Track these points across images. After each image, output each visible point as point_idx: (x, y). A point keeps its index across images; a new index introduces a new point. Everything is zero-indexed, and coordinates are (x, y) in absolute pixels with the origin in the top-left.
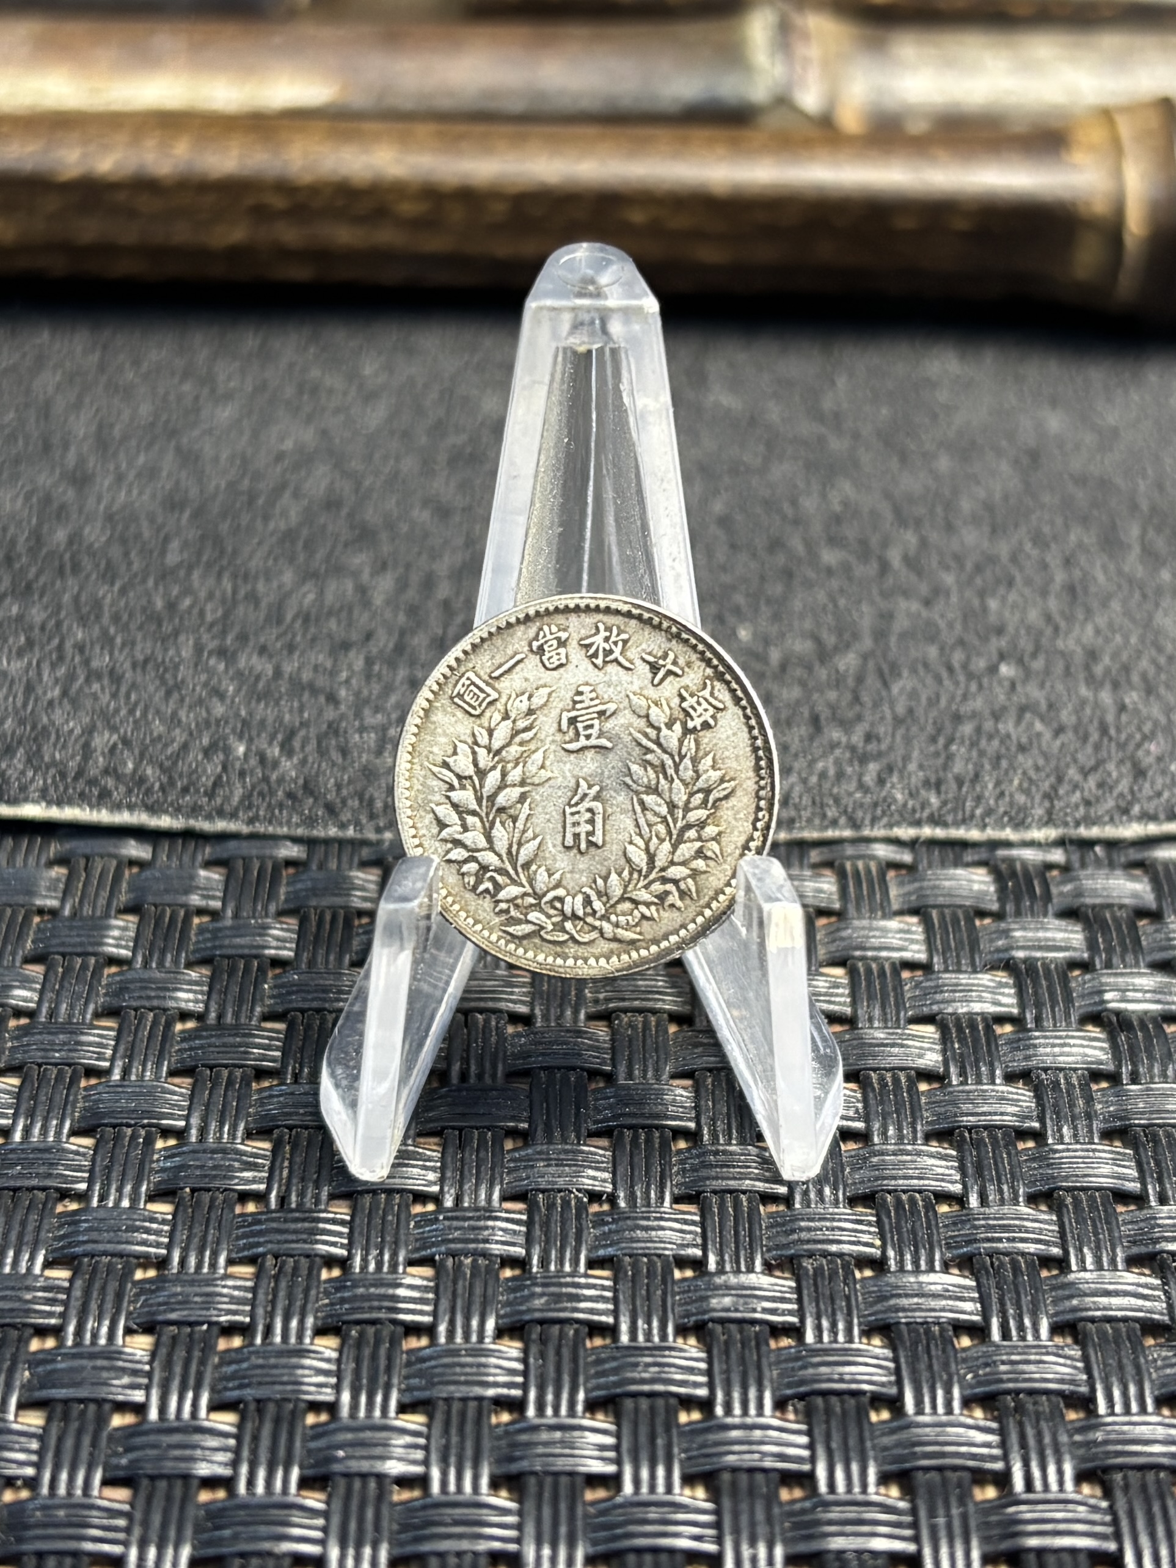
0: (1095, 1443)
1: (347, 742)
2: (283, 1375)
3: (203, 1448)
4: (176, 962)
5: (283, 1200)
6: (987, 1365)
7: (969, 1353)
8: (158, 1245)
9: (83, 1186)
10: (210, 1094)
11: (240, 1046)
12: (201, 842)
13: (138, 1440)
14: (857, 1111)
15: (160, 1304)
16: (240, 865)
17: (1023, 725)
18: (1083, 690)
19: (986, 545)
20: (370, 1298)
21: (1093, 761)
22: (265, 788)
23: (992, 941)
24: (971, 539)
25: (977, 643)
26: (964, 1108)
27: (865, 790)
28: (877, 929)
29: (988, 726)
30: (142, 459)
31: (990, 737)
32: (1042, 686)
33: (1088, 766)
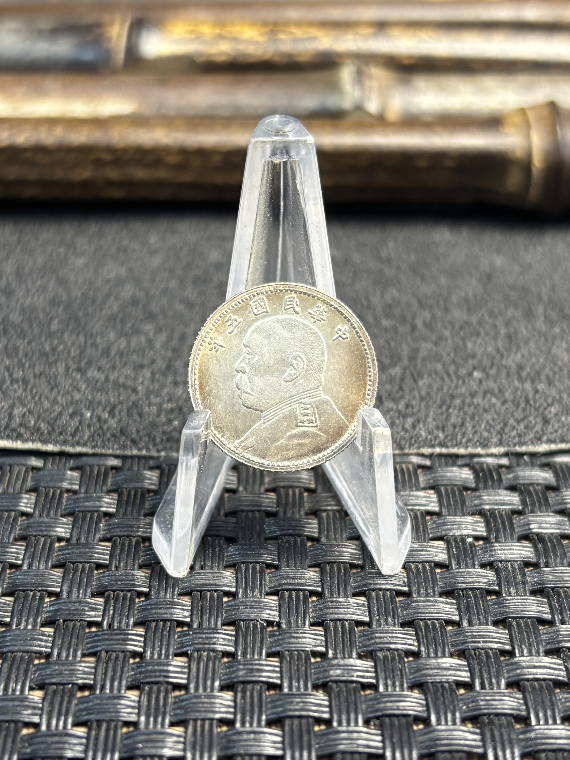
0: (531, 739)
1: (142, 410)
2: (110, 708)
3: (69, 744)
4: (56, 514)
5: (110, 626)
6: (473, 702)
7: (464, 697)
8: (46, 647)
9: (8, 620)
10: (73, 576)
11: (88, 552)
12: (68, 458)
13: (36, 740)
14: (404, 582)
15: (47, 675)
16: (88, 469)
17: (486, 400)
18: (516, 383)
19: (465, 317)
20: (155, 671)
21: (522, 416)
22: (101, 432)
23: (472, 501)
24: (458, 315)
25: (462, 362)
26: (459, 580)
27: (406, 431)
28: (413, 496)
29: (468, 400)
30: (39, 283)
31: (469, 406)
32: (495, 381)
33: (519, 418)
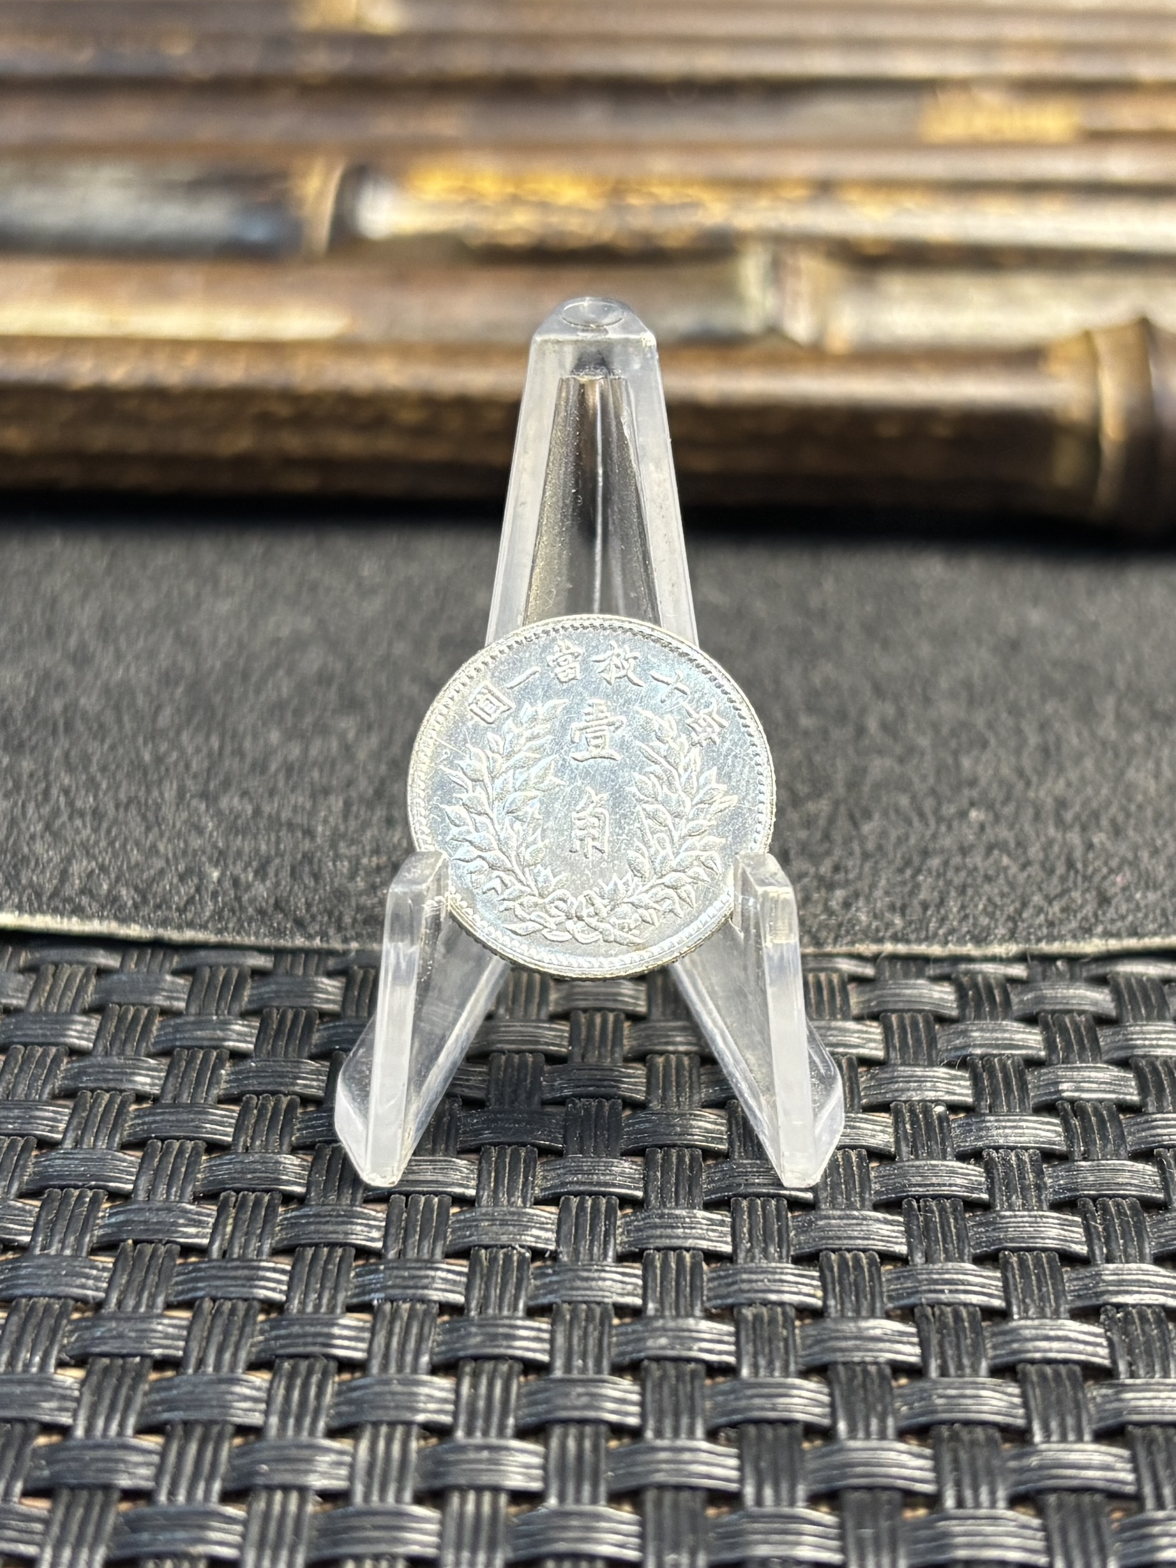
0: (1029, 1469)
1: (320, 867)
2: (211, 1400)
3: (124, 1462)
4: (137, 1052)
5: (224, 1254)
6: (922, 1399)
7: (906, 1391)
8: (97, 1289)
9: (26, 1239)
10: (160, 1161)
11: (193, 1120)
12: (169, 952)
13: (63, 1455)
15: (94, 1339)
16: (207, 973)
17: (991, 860)
18: (1052, 831)
19: (962, 715)
20: (305, 1335)
21: (1059, 890)
22: (237, 907)
23: (949, 1041)
24: (947, 710)
25: (949, 793)
26: (914, 1180)
27: (831, 913)
28: (835, 1029)
29: (957, 860)
30: (141, 643)
31: (957, 870)
32: (1011, 827)
33: (1053, 893)
